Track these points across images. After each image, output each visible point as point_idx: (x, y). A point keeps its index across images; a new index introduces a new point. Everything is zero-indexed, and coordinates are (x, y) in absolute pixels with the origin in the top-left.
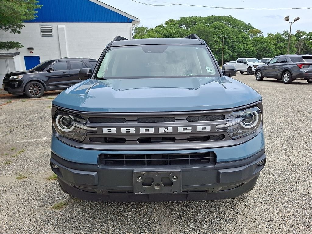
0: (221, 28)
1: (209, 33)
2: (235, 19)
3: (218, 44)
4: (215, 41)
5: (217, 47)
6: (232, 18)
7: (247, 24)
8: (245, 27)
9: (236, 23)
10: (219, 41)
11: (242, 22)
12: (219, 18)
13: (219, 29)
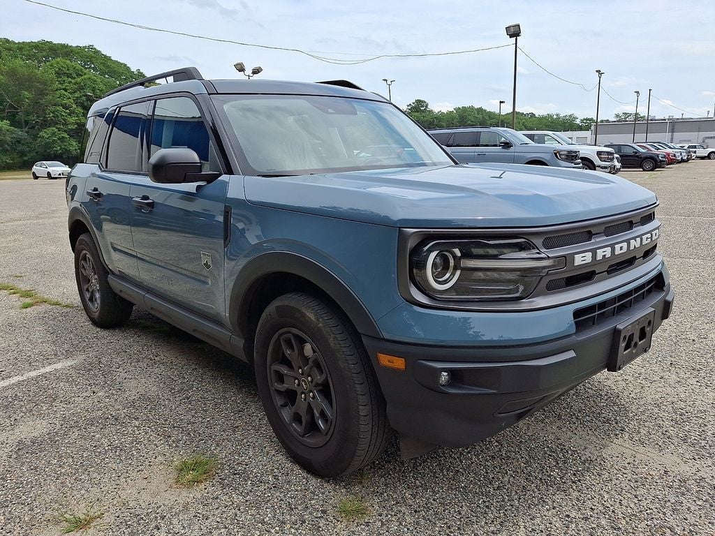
0: (74, 75)
1: (44, 83)
2: (105, 56)
3: (73, 112)
4: (65, 107)
5: (72, 119)
6: (97, 52)
7: (134, 69)
8: (131, 77)
9: (108, 67)
10: (74, 106)
11: (122, 64)
12: (65, 50)
13: (69, 76)
